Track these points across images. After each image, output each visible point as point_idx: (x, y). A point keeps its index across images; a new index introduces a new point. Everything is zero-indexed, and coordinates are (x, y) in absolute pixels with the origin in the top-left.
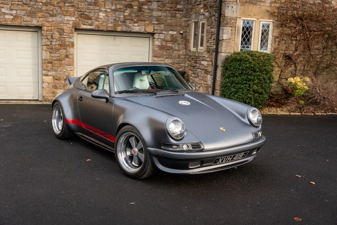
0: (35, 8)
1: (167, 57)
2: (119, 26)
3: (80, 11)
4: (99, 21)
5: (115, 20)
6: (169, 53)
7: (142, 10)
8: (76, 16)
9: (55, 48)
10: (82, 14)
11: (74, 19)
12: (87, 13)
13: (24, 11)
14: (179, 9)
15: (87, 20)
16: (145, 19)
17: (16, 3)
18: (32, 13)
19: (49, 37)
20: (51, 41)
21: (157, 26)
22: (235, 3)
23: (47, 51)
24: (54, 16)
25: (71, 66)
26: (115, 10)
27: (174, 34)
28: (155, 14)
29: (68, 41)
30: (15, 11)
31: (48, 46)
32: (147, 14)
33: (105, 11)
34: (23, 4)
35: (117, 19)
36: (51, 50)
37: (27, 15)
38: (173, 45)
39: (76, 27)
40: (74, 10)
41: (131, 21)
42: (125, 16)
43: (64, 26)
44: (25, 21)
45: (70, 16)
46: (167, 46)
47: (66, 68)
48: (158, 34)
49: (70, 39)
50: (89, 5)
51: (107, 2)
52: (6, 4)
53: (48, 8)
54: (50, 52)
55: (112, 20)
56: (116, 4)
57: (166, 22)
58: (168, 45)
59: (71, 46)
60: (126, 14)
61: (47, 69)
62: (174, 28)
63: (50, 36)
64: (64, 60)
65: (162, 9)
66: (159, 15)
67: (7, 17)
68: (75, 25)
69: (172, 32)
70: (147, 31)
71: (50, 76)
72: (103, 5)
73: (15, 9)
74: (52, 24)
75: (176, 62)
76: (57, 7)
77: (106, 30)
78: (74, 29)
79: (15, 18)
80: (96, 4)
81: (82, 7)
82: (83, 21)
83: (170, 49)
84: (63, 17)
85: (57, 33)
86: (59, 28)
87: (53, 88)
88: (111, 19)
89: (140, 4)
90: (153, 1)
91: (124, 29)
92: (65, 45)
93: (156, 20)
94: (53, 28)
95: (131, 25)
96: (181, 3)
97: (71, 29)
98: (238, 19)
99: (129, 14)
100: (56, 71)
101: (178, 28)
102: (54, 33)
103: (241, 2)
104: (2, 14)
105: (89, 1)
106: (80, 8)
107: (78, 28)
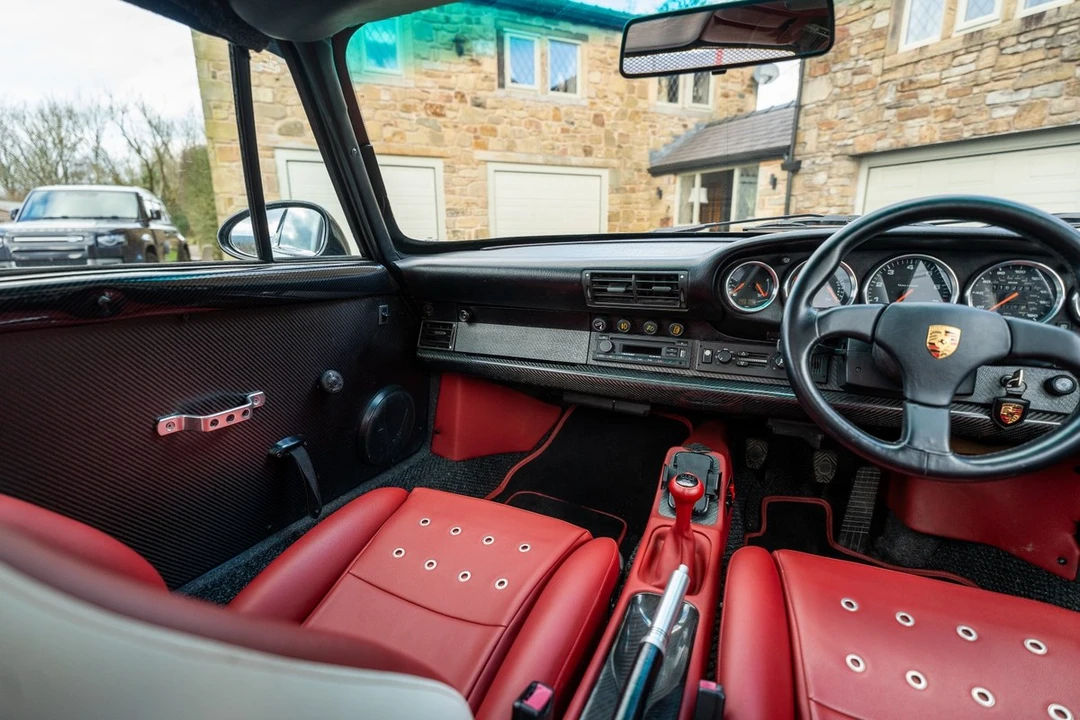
13: (1061, 83)
17: (1039, 64)
30: (1029, 90)
34: (1060, 64)
37: (1067, 94)
44: (1054, 111)
52: (1005, 79)
67: (998, 113)
73: (1029, 85)
79: (1024, 110)
104: (987, 108)
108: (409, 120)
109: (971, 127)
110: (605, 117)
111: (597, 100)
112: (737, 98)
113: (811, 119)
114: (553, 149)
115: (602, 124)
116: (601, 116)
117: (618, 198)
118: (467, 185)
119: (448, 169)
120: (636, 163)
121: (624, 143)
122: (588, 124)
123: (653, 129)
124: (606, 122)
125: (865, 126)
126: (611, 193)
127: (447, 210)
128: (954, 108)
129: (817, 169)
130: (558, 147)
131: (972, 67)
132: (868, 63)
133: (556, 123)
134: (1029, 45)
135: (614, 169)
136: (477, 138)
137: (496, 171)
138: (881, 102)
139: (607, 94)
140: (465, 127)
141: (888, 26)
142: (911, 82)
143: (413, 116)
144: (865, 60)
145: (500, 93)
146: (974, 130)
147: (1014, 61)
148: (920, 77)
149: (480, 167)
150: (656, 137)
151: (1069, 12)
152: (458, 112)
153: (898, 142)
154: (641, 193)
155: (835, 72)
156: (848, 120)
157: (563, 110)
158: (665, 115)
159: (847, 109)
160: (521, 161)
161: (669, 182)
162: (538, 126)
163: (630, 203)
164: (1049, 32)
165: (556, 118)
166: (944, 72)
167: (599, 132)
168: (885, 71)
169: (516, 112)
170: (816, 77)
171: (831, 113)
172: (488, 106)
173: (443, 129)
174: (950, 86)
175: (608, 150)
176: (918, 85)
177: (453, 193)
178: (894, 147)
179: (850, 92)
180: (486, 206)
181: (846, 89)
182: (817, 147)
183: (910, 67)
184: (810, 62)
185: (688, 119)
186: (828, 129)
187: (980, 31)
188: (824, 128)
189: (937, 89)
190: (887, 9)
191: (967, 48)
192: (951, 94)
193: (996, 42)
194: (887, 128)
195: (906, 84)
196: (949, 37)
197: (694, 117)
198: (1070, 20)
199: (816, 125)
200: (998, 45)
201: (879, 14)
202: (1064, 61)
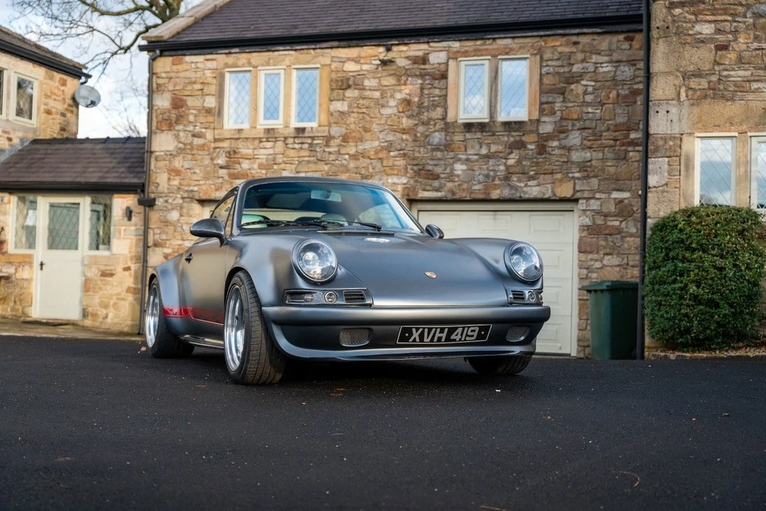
0: (336, 166)
1: (608, 251)
2: (495, 189)
3: (417, 165)
4: (454, 182)
5: (487, 176)
6: (612, 242)
7: (546, 151)
8: (408, 175)
10: (420, 170)
11: (404, 180)
12: (430, 168)
13: (319, 173)
14: (636, 141)
15: (430, 181)
16: (553, 170)
17: (306, 159)
18: (331, 175)
21: (580, 182)
22: (674, 102)
24: (369, 177)
26: (488, 157)
27: (625, 199)
28: (576, 156)
30: (304, 174)
32: (556, 159)
33: (467, 160)
34: (316, 161)
35: (492, 173)
38: (624, 223)
39: (408, 195)
40: (405, 163)
41: (521, 175)
42: (507, 167)
45: (397, 175)
46: (608, 227)
48: (585, 201)
50: (433, 150)
51: (470, 141)
52: (291, 164)
53: (358, 163)
55: (481, 176)
56: (490, 143)
57: (604, 173)
58: (609, 223)
60: (511, 162)
62: (624, 184)
65: (593, 144)
66: (585, 158)
68: (406, 193)
69: (620, 193)
70: (558, 194)
72: (463, 149)
73: (304, 171)
75: (631, 263)
76: (375, 161)
77: (468, 198)
80: (448, 149)
81: (420, 155)
82: (423, 183)
83: (617, 232)
84: (385, 178)
88: (479, 175)
89: (541, 138)
90: (572, 130)
91: (507, 195)
93: (578, 170)
95: (522, 185)
96: (639, 128)
98: (685, 138)
99: (517, 162)
101: (633, 185)
103: (690, 97)
105: (434, 143)
106: (418, 157)
107: (412, 197)
112: (59, 116)
113: (161, 164)
125: (206, 178)
129: (170, 207)
131: (271, 151)
132: (204, 130)
134: (300, 146)
138: (215, 162)
141: (215, 107)
142: (235, 152)
144: (201, 128)
147: (292, 153)
148: (241, 150)
151: (317, 132)
155: (178, 131)
156: (192, 171)
159: (190, 162)
161: (2, 200)
164: (309, 141)
166: (255, 151)
168: (216, 140)
170: (163, 131)
171: (178, 163)
174: (260, 161)
176: (239, 156)
179: (192, 149)
181: (188, 147)
182: (168, 189)
183: (233, 141)
184: (157, 117)
185: (12, 133)
186: (177, 175)
187: (273, 129)
188: (173, 174)
189: (252, 161)
190: (213, 95)
191: (267, 138)
192: (261, 166)
193: (283, 139)
194: (222, 183)
195: (232, 153)
196: (255, 128)
197: (18, 130)
198: (318, 137)
199: (166, 170)
200: (284, 141)
201: (207, 97)
202: (318, 160)
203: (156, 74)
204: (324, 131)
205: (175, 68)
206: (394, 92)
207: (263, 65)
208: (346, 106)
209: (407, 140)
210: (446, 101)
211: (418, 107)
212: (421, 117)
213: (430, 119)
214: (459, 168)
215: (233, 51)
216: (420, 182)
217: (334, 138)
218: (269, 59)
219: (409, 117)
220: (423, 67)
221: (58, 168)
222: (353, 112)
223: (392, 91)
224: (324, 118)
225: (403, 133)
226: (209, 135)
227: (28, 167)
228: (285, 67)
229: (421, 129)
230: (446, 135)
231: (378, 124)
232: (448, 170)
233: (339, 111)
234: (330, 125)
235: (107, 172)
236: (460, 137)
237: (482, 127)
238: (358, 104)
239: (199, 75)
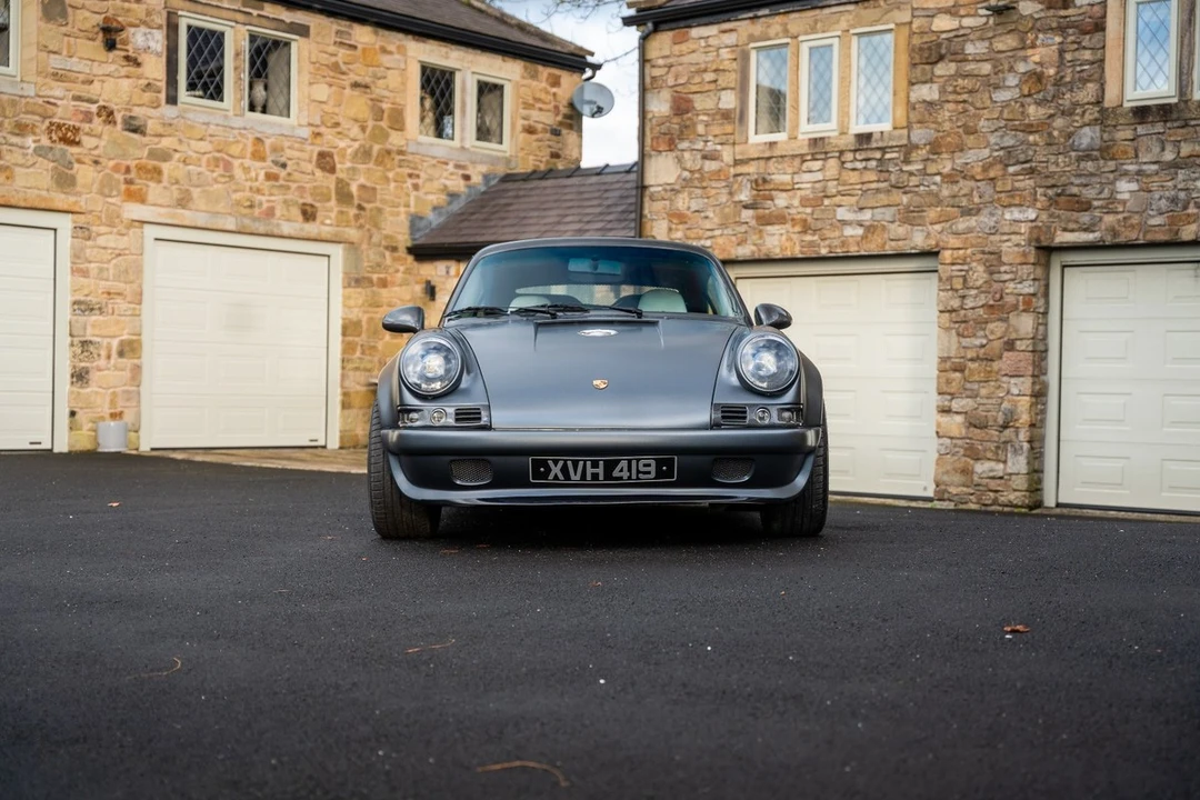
0: (920, 195)
2: (1189, 223)
3: (1053, 186)
4: (1117, 213)
5: (1174, 200)
8: (1039, 205)
9: (974, 320)
10: (1059, 195)
11: (1032, 214)
12: (1075, 190)
13: (893, 209)
15: (1075, 213)
17: (874, 186)
18: (913, 211)
19: (958, 284)
20: (964, 297)
23: (952, 329)
24: (973, 212)
25: (1021, 379)
26: (1175, 165)
29: (1012, 293)
30: (870, 211)
31: (954, 314)
33: (1139, 173)
34: (890, 188)
35: (1182, 195)
36: (963, 325)
37: (900, 221)
39: (1038, 240)
40: (1033, 184)
43: (1001, 241)
44: (892, 237)
45: (1022, 205)
47: (1005, 385)
49: (1019, 286)
50: (1079, 159)
51: (1145, 138)
52: (849, 195)
53: (956, 188)
54: (958, 334)
55: (1164, 200)
56: (1179, 141)
59: (1021, 308)
61: (949, 391)
63: (961, 280)
64: (1001, 358)
67: (849, 231)
68: (1035, 236)
71: (957, 413)
72: (1132, 153)
73: (869, 205)
74: (967, 238)
76: (984, 183)
77: (1142, 242)
78: (1033, 249)
79: (869, 231)
80: (1105, 154)
81: (1059, 170)
82: (1063, 217)
84: (999, 211)
85: (981, 268)
86: (987, 249)
87: (964, 455)
88: (1160, 199)
92: (1003, 306)
94: (969, 251)
97: (1024, 251)
100: (975, 396)
102: (971, 269)
104: (838, 224)
105: (1083, 146)
106: (1055, 172)
107: (1044, 244)
108: (22, 147)
109: (827, 242)
110: (336, 158)
111: (322, 129)
112: (548, 135)
113: (658, 205)
114: (251, 206)
115: (332, 170)
116: (330, 155)
117: (360, 295)
118: (109, 261)
119: (80, 233)
120: (386, 237)
121: (369, 202)
122: (310, 167)
123: (415, 181)
124: (338, 166)
125: (723, 226)
126: (347, 285)
127: (74, 303)
128: (809, 219)
130: (261, 204)
131: (819, 176)
132: (719, 147)
133: (259, 164)
134: (864, 164)
135: (351, 245)
136: (129, 182)
137: (156, 239)
138: (736, 198)
139: (340, 119)
140: (111, 163)
141: (735, 109)
142: (765, 181)
143: (29, 141)
144: (715, 144)
145: (169, 111)
146: (830, 246)
147: (854, 177)
148: (773, 177)
149: (132, 231)
150: (421, 193)
151: (890, 139)
152: (100, 139)
153: (760, 250)
154: (396, 289)
155: (683, 150)
156: (703, 214)
157: (268, 142)
158: (434, 158)
159: (700, 201)
160: (199, 225)
161: (448, 272)
162: (228, 166)
163: (378, 306)
164: (878, 155)
165: (258, 156)
166: (795, 176)
167: (329, 182)
168: (737, 163)
169: (193, 143)
170: (660, 152)
171: (682, 202)
172: (148, 131)
173: (76, 166)
174: (803, 193)
175: (342, 212)
176: (772, 186)
177: (85, 273)
178: (756, 256)
179: (702, 179)
180: (138, 298)
181: (697, 175)
183: (762, 163)
184: (651, 129)
185: (470, 167)
186: (681, 223)
187: (822, 139)
188: (675, 221)
189: (790, 193)
190: (732, 89)
191: (813, 154)
192: (804, 202)
193: (837, 154)
194: (746, 232)
195: (760, 181)
196: (796, 138)
197: (481, 163)
198: (891, 147)
199: (665, 216)
200: (839, 158)
201: (724, 92)
202: (892, 186)
203: (649, 61)
204: (900, 137)
205: (677, 47)
206: (1015, 62)
207: (806, 33)
208: (937, 92)
209: (1036, 144)
210: (1103, 69)
211: (1055, 85)
212: (1060, 102)
213: (1076, 104)
214: (1125, 188)
215: (760, 13)
216: (1058, 216)
217: (917, 147)
218: (816, 22)
219: (1038, 103)
220: (1063, 13)
221: (525, 218)
222: (948, 102)
223: (1012, 60)
224: (901, 112)
225: (1031, 133)
226: (727, 155)
227: (485, 220)
228: (839, 33)
229: (1059, 122)
230: (1103, 131)
231: (988, 119)
232: (1106, 193)
233: (924, 101)
234: (909, 127)
235: (588, 222)
236: (1128, 134)
237: (1164, 112)
238: (956, 86)
239: (711, 57)
